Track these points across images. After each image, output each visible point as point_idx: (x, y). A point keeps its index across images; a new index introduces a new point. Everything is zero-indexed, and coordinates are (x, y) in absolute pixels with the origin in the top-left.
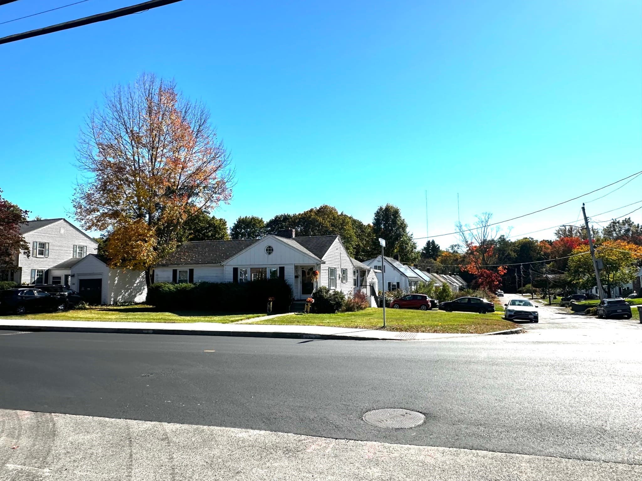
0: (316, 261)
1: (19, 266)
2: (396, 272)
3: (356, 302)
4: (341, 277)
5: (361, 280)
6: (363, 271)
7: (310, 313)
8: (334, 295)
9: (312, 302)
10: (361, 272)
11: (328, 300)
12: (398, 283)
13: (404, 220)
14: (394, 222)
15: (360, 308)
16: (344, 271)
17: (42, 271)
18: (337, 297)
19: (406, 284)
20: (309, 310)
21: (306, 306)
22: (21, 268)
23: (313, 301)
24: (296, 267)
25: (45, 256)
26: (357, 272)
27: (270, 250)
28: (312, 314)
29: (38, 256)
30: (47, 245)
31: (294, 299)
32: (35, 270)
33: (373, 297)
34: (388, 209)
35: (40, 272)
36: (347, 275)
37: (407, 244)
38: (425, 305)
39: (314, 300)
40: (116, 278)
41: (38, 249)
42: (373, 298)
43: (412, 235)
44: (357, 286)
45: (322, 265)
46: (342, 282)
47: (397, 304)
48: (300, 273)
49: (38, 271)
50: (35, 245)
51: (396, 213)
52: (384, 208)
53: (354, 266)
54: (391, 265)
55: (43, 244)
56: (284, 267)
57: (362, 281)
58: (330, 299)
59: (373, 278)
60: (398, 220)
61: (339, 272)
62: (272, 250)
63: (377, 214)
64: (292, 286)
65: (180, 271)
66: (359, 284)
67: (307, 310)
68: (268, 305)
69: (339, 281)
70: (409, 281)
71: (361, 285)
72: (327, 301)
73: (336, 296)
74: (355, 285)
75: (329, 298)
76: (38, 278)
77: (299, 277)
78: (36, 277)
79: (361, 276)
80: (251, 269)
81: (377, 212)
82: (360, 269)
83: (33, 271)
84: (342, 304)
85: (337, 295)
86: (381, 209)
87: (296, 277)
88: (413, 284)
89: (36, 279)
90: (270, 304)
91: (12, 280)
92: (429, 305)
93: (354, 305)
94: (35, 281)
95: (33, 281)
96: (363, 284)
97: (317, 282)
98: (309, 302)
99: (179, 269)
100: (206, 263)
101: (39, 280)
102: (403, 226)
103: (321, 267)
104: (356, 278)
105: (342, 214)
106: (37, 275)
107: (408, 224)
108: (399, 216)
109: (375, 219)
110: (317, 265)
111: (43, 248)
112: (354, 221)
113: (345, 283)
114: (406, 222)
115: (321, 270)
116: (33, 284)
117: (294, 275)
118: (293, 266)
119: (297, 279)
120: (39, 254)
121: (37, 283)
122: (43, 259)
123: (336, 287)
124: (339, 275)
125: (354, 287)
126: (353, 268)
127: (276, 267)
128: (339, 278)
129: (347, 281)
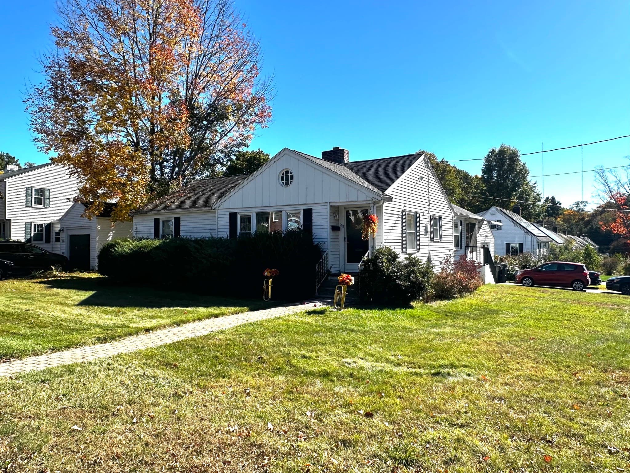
0: (372, 195)
1: (7, 218)
2: (518, 229)
3: (457, 279)
4: (429, 230)
5: (467, 238)
6: (471, 223)
7: (346, 307)
8: (407, 266)
9: (347, 283)
10: (467, 224)
11: (392, 277)
12: (521, 245)
13: (524, 164)
14: (511, 169)
15: (465, 290)
16: (436, 222)
17: (42, 225)
18: (413, 271)
19: (532, 245)
20: (343, 301)
21: (337, 291)
22: (10, 220)
23: (350, 280)
24: (335, 210)
25: (44, 206)
26: (461, 225)
27: (287, 178)
28: (351, 310)
29: (34, 205)
30: (47, 192)
31: (329, 271)
32: (31, 223)
33: (489, 266)
34: (502, 152)
35: (38, 227)
36: (441, 229)
37: (529, 195)
38: (581, 281)
39: (353, 278)
40: (111, 234)
41: (34, 196)
42: (487, 268)
43: (535, 183)
44: (461, 248)
45: (385, 204)
46: (431, 240)
47: (529, 277)
48: (343, 222)
49: (35, 225)
50: (30, 192)
51: (514, 156)
52: (497, 150)
53: (455, 213)
54: (511, 220)
55: (41, 191)
56: (311, 210)
57: (469, 238)
58: (397, 276)
59: (487, 236)
60: (516, 165)
61: (425, 222)
62: (292, 177)
63: (489, 159)
64: (324, 247)
65: (163, 222)
66: (464, 245)
67: (339, 301)
68: (265, 286)
69: (424, 239)
70: (537, 242)
71: (468, 246)
72: (390, 279)
73: (412, 268)
74: (457, 246)
75: (395, 272)
76: (35, 234)
77: (341, 228)
78: (33, 233)
79: (467, 231)
80: (258, 214)
81: (489, 156)
82: (465, 220)
83: (28, 225)
84: (424, 287)
85: (414, 266)
86: (493, 151)
87: (335, 228)
88: (542, 245)
89: (32, 235)
90: (267, 283)
92: (588, 280)
93: (453, 285)
94: (31, 237)
95: (29, 237)
96: (471, 245)
97: (373, 238)
98: (343, 282)
99: (163, 218)
100: (197, 207)
101: (38, 237)
102: (524, 173)
103: (384, 208)
104: (459, 235)
105: (442, 161)
106: (35, 230)
107: (530, 170)
108: (518, 159)
109: (485, 165)
110: (374, 203)
111: (42, 196)
112: (458, 172)
113: (438, 242)
114: (528, 166)
115: (384, 214)
116: (29, 241)
117: (328, 224)
118: (328, 207)
119: (337, 233)
120: (35, 204)
121: (34, 240)
122: (41, 210)
123: (418, 248)
124: (426, 228)
125: (455, 249)
126: (454, 217)
127: (298, 210)
128: (426, 232)
129: (441, 238)
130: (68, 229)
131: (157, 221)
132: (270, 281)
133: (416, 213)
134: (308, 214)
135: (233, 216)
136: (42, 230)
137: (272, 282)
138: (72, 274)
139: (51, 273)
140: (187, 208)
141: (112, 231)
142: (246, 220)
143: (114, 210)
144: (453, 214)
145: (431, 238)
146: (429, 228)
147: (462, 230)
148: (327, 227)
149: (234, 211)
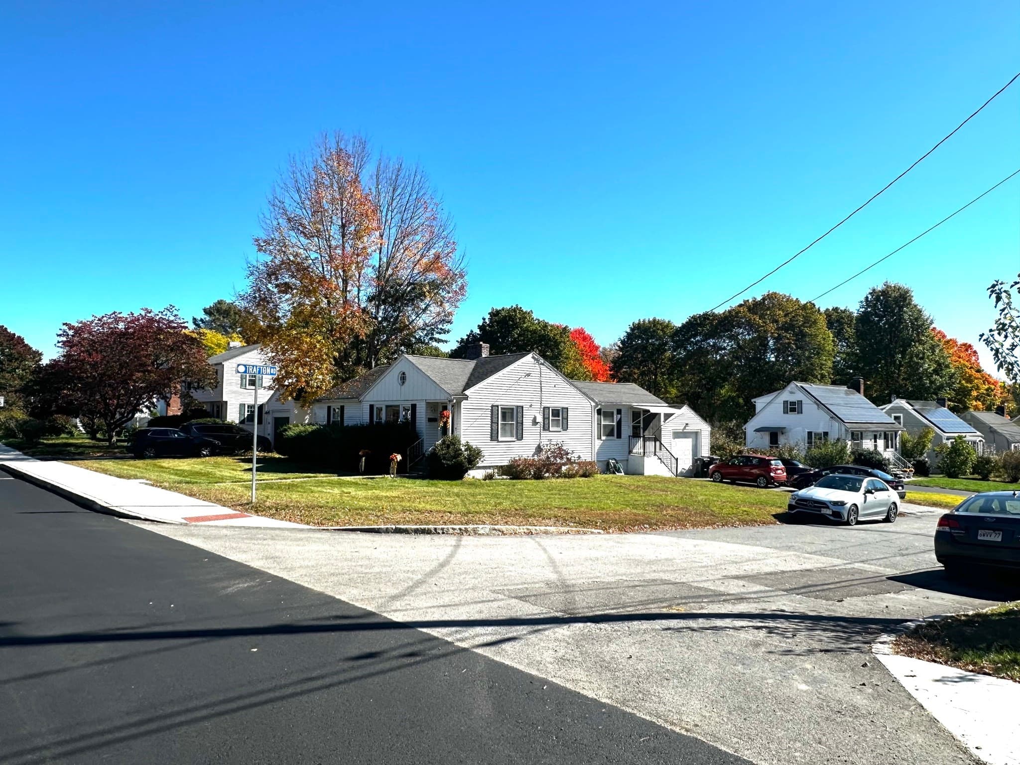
0: (447, 396)
1: (224, 400)
4: (541, 421)
5: (635, 428)
7: (398, 476)
10: (635, 414)
12: (826, 431)
16: (556, 412)
17: (255, 406)
21: (392, 466)
22: (226, 402)
24: (433, 405)
25: (257, 387)
26: (619, 413)
29: (248, 387)
32: (245, 404)
33: (655, 457)
35: (251, 408)
36: (565, 419)
40: (307, 417)
44: (619, 436)
48: (438, 414)
49: (248, 407)
51: (903, 298)
52: (880, 290)
53: (596, 402)
54: (813, 399)
56: (415, 405)
57: (640, 429)
59: (687, 424)
61: (532, 413)
64: (422, 434)
65: (333, 409)
66: (627, 434)
67: (394, 473)
68: (360, 462)
69: (531, 429)
71: (637, 436)
74: (606, 435)
76: (248, 415)
77: (438, 420)
78: (246, 414)
79: (635, 421)
80: (386, 406)
82: (627, 410)
83: (242, 406)
87: (432, 420)
89: (246, 416)
90: (361, 460)
91: (218, 417)
94: (244, 418)
95: (242, 418)
96: (646, 435)
99: (334, 405)
100: (353, 398)
101: (251, 418)
103: (462, 405)
104: (612, 424)
106: (248, 412)
113: (561, 431)
114: (929, 314)
115: (462, 409)
116: (242, 422)
117: (424, 416)
118: (424, 403)
119: (435, 424)
120: (249, 385)
121: (248, 421)
122: (254, 391)
123: (520, 437)
124: (535, 418)
125: (603, 438)
126: (595, 407)
127: (408, 405)
128: (535, 422)
129: (565, 428)
130: (273, 411)
131: (329, 408)
132: (364, 458)
133: (517, 407)
134: (414, 407)
135: (372, 407)
136: (254, 411)
138: (270, 454)
140: (348, 398)
141: (309, 414)
142: (380, 410)
143: (304, 397)
144: (593, 404)
145: (546, 428)
146: (540, 419)
147: (621, 419)
148: (424, 419)
149: (372, 403)
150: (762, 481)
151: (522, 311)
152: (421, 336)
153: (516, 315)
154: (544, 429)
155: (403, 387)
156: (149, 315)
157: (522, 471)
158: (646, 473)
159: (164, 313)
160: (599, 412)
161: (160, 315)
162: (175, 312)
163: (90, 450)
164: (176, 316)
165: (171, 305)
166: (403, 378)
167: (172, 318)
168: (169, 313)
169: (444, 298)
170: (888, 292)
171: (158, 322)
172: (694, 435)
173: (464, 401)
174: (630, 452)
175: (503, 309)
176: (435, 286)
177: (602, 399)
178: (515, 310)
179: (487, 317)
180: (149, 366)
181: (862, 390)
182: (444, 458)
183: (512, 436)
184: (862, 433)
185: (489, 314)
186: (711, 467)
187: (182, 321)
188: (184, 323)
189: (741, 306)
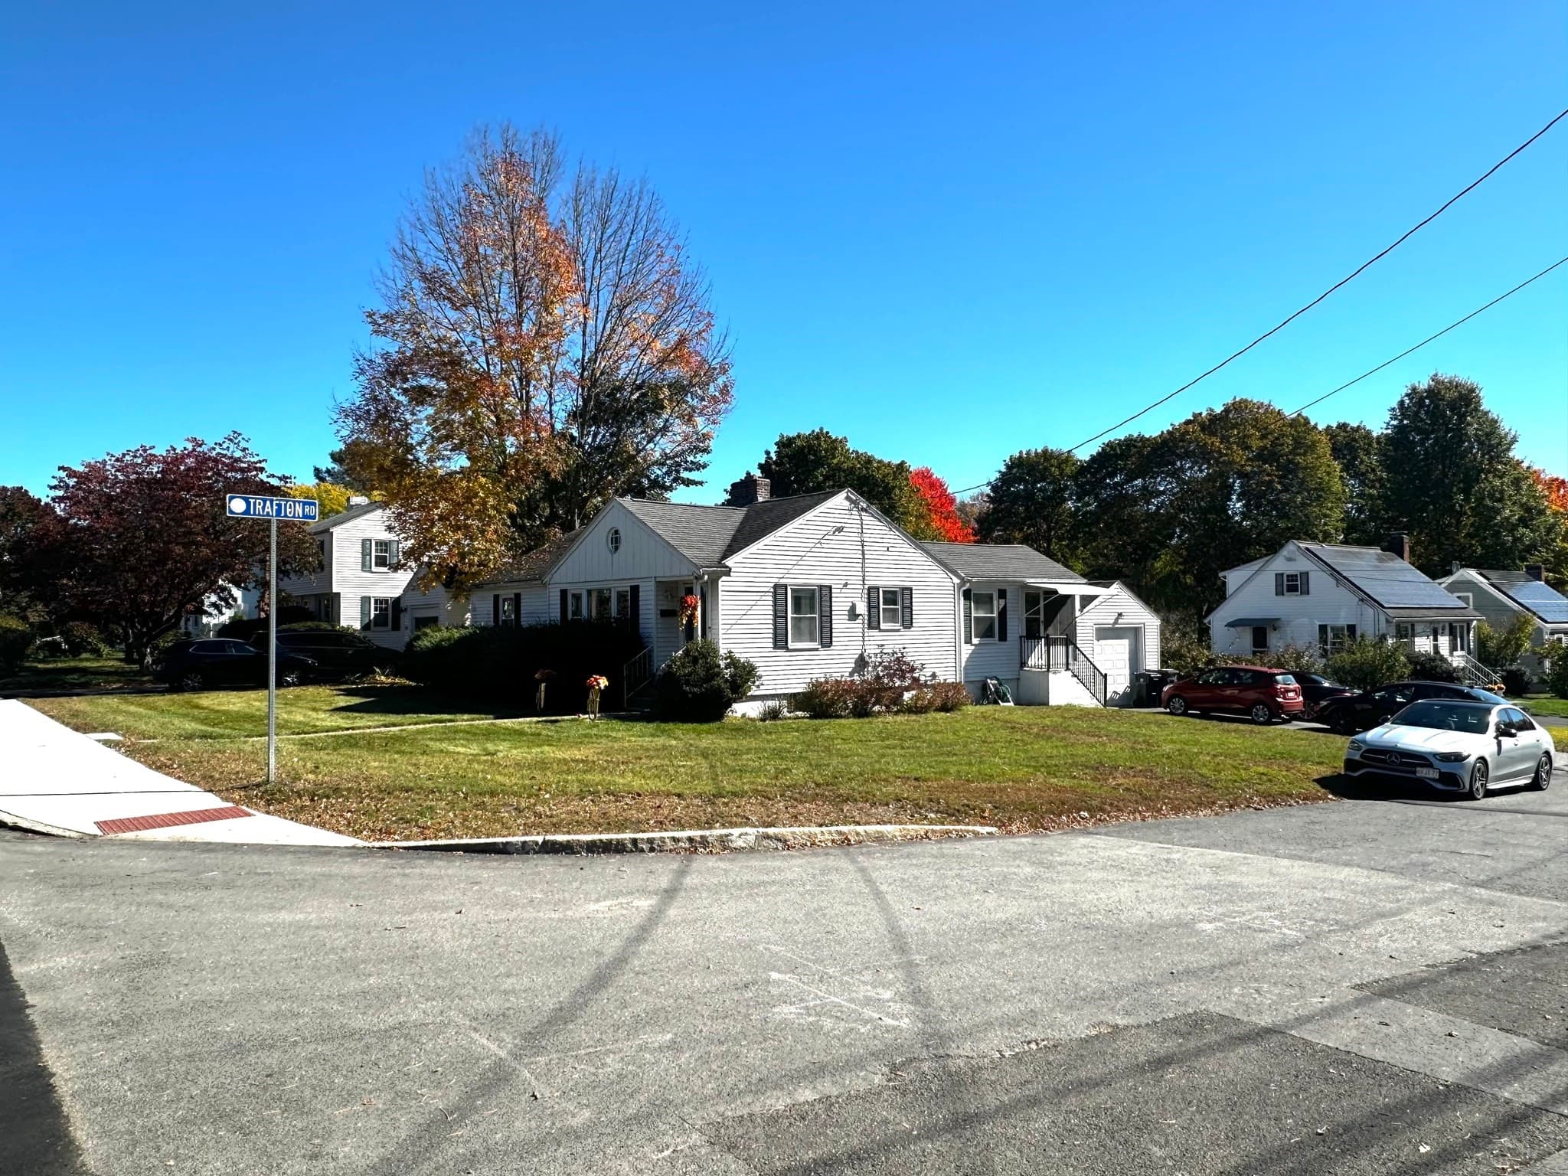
1: (334, 591)
2: (1344, 592)
4: (863, 611)
5: (1031, 622)
7: (602, 716)
10: (1030, 597)
12: (1352, 627)
16: (893, 596)
17: (386, 601)
19: (1376, 629)
20: (598, 710)
21: (590, 698)
22: (339, 594)
24: (665, 587)
25: (390, 568)
26: (1001, 597)
29: (374, 569)
30: (395, 546)
32: (370, 598)
34: (1436, 391)
35: (381, 603)
36: (908, 608)
38: (1265, 705)
41: (374, 554)
44: (1003, 637)
46: (873, 627)
47: (1180, 696)
49: (376, 601)
50: (368, 546)
51: (1466, 400)
52: (1424, 388)
53: (962, 578)
54: (1329, 572)
55: (386, 544)
56: (637, 587)
57: (1042, 623)
59: (1120, 615)
61: (850, 598)
62: (619, 540)
64: (649, 640)
65: (502, 600)
66: (1014, 634)
67: (595, 710)
68: (537, 692)
69: (847, 626)
70: (1390, 621)
71: (1033, 636)
74: (985, 635)
76: (376, 615)
78: (373, 613)
79: (1030, 610)
80: (588, 592)
82: (1021, 587)
83: (365, 600)
86: (1413, 392)
87: (668, 613)
89: (372, 616)
90: (539, 689)
91: (326, 619)
94: (370, 621)
95: (366, 621)
96: (1050, 634)
98: (593, 686)
99: (501, 593)
100: (534, 579)
101: (380, 620)
103: (720, 583)
104: (996, 615)
106: (376, 609)
110: (696, 578)
111: (386, 552)
113: (896, 630)
115: (721, 593)
116: (366, 627)
117: (653, 606)
118: (653, 583)
119: (670, 620)
120: (376, 565)
121: (375, 625)
122: (384, 576)
123: (827, 641)
124: (853, 607)
125: (976, 641)
126: (960, 586)
127: (626, 587)
128: (853, 615)
129: (908, 624)
130: (415, 608)
131: (495, 599)
132: (543, 685)
133: (821, 587)
134: (635, 590)
135: (564, 593)
136: (386, 609)
137: (546, 687)
139: (374, 678)
140: (527, 580)
142: (577, 598)
144: (957, 581)
145: (873, 624)
146: (862, 608)
147: (1005, 607)
148: (653, 611)
149: (564, 587)
150: (1261, 711)
151: (830, 437)
152: (658, 476)
153: (820, 445)
154: (870, 627)
155: (615, 556)
156: (198, 449)
157: (833, 703)
158: (1053, 702)
159: (225, 446)
160: (967, 595)
161: (218, 450)
162: (243, 444)
163: (101, 679)
164: (244, 450)
165: (235, 432)
166: (615, 540)
167: (238, 454)
168: (232, 446)
169: (693, 409)
170: (1439, 392)
171: (216, 461)
172: (1131, 634)
173: (724, 578)
174: (1023, 664)
175: (799, 436)
176: (679, 389)
177: (971, 572)
178: (818, 437)
179: (773, 449)
180: (198, 534)
181: (1406, 554)
182: (688, 683)
183: (813, 640)
184: (1413, 625)
185: (776, 444)
186: (1165, 689)
187: (256, 459)
188: (260, 462)
189: (1188, 422)
